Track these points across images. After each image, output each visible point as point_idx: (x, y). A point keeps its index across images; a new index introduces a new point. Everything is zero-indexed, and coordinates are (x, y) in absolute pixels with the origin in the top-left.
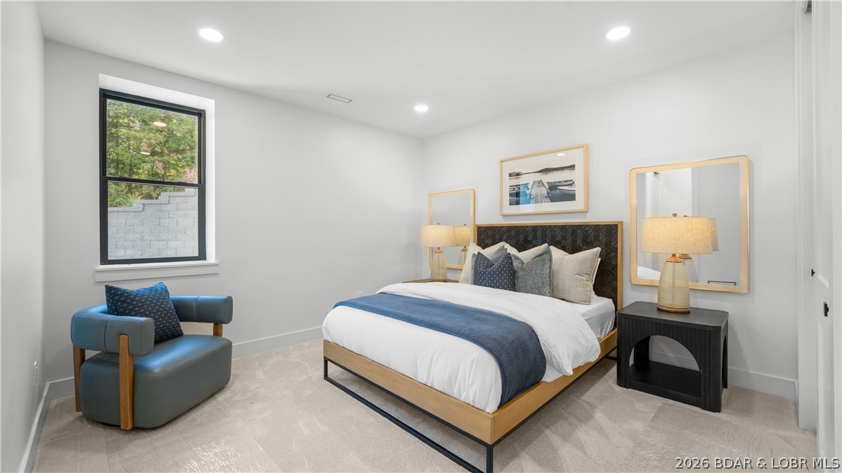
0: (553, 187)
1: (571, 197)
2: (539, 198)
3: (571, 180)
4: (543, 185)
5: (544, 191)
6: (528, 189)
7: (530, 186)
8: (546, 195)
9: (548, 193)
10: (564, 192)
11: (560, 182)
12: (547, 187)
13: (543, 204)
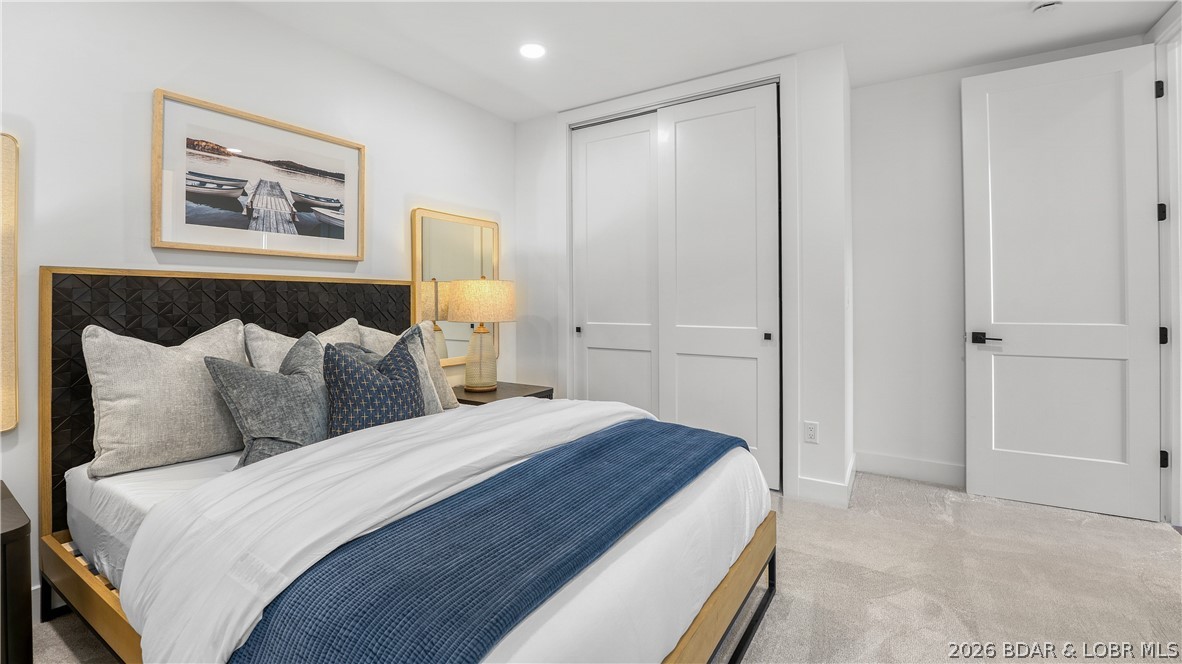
0: (303, 204)
1: (335, 231)
2: (273, 220)
3: (338, 201)
4: (282, 195)
5: (285, 209)
6: (245, 194)
7: (249, 188)
8: (289, 217)
9: (293, 215)
10: (323, 218)
11: (317, 198)
12: (292, 201)
13: (282, 235)
